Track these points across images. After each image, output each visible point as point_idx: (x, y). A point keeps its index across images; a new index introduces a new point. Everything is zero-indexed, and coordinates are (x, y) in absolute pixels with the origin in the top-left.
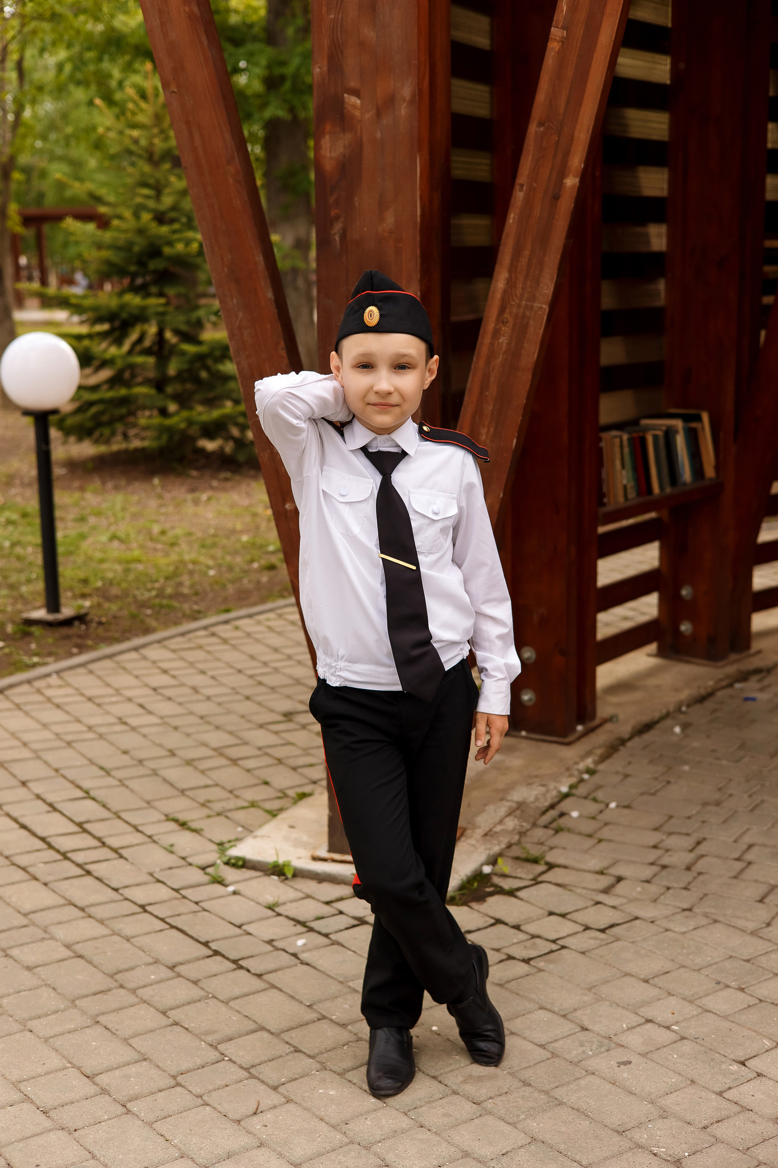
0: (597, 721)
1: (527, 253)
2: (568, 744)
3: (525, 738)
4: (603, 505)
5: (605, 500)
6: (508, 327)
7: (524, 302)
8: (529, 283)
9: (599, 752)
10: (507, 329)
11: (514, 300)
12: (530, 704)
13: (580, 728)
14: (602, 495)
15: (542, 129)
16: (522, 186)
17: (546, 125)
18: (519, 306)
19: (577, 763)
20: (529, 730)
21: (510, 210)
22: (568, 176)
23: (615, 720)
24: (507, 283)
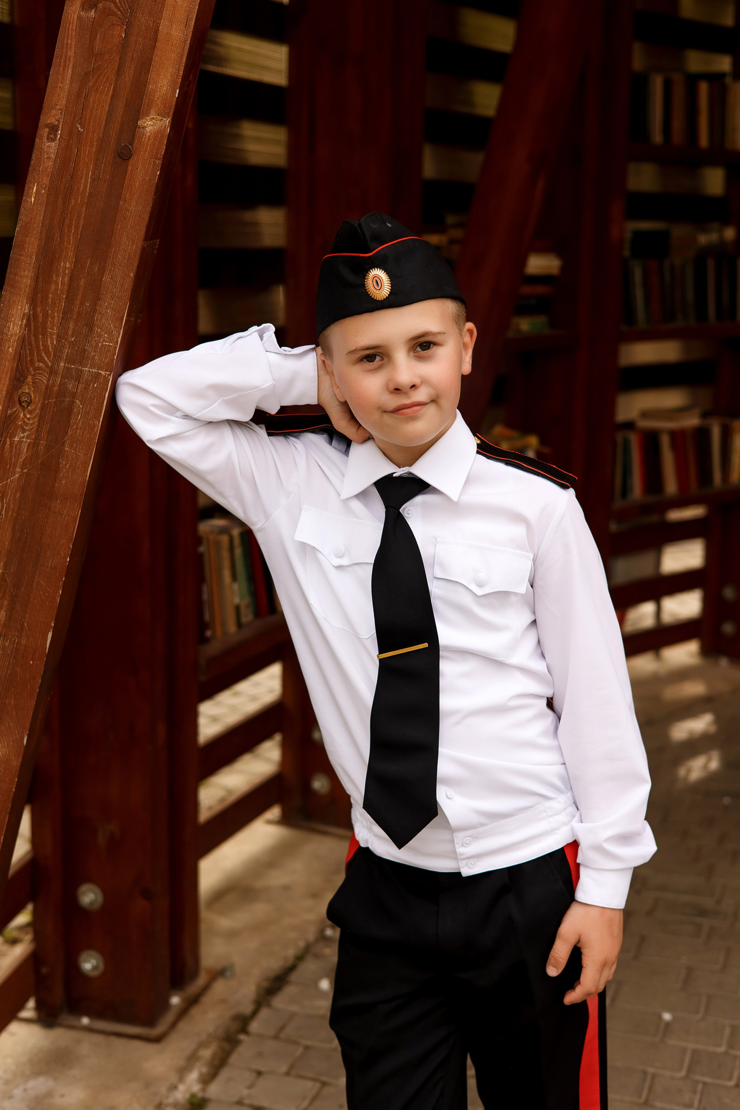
0: (201, 980)
1: (67, 265)
2: (158, 1040)
3: (88, 1029)
4: (204, 640)
5: (208, 633)
6: (30, 413)
7: (62, 364)
8: (71, 325)
9: (207, 1053)
10: (28, 416)
11: (41, 360)
12: (96, 973)
13: (175, 1000)
14: (203, 626)
15: (93, 13)
16: (54, 129)
17: (100, 5)
18: (52, 372)
19: (174, 1088)
20: (96, 1014)
21: (29, 178)
22: (148, 114)
23: (228, 974)
24: (28, 325)
